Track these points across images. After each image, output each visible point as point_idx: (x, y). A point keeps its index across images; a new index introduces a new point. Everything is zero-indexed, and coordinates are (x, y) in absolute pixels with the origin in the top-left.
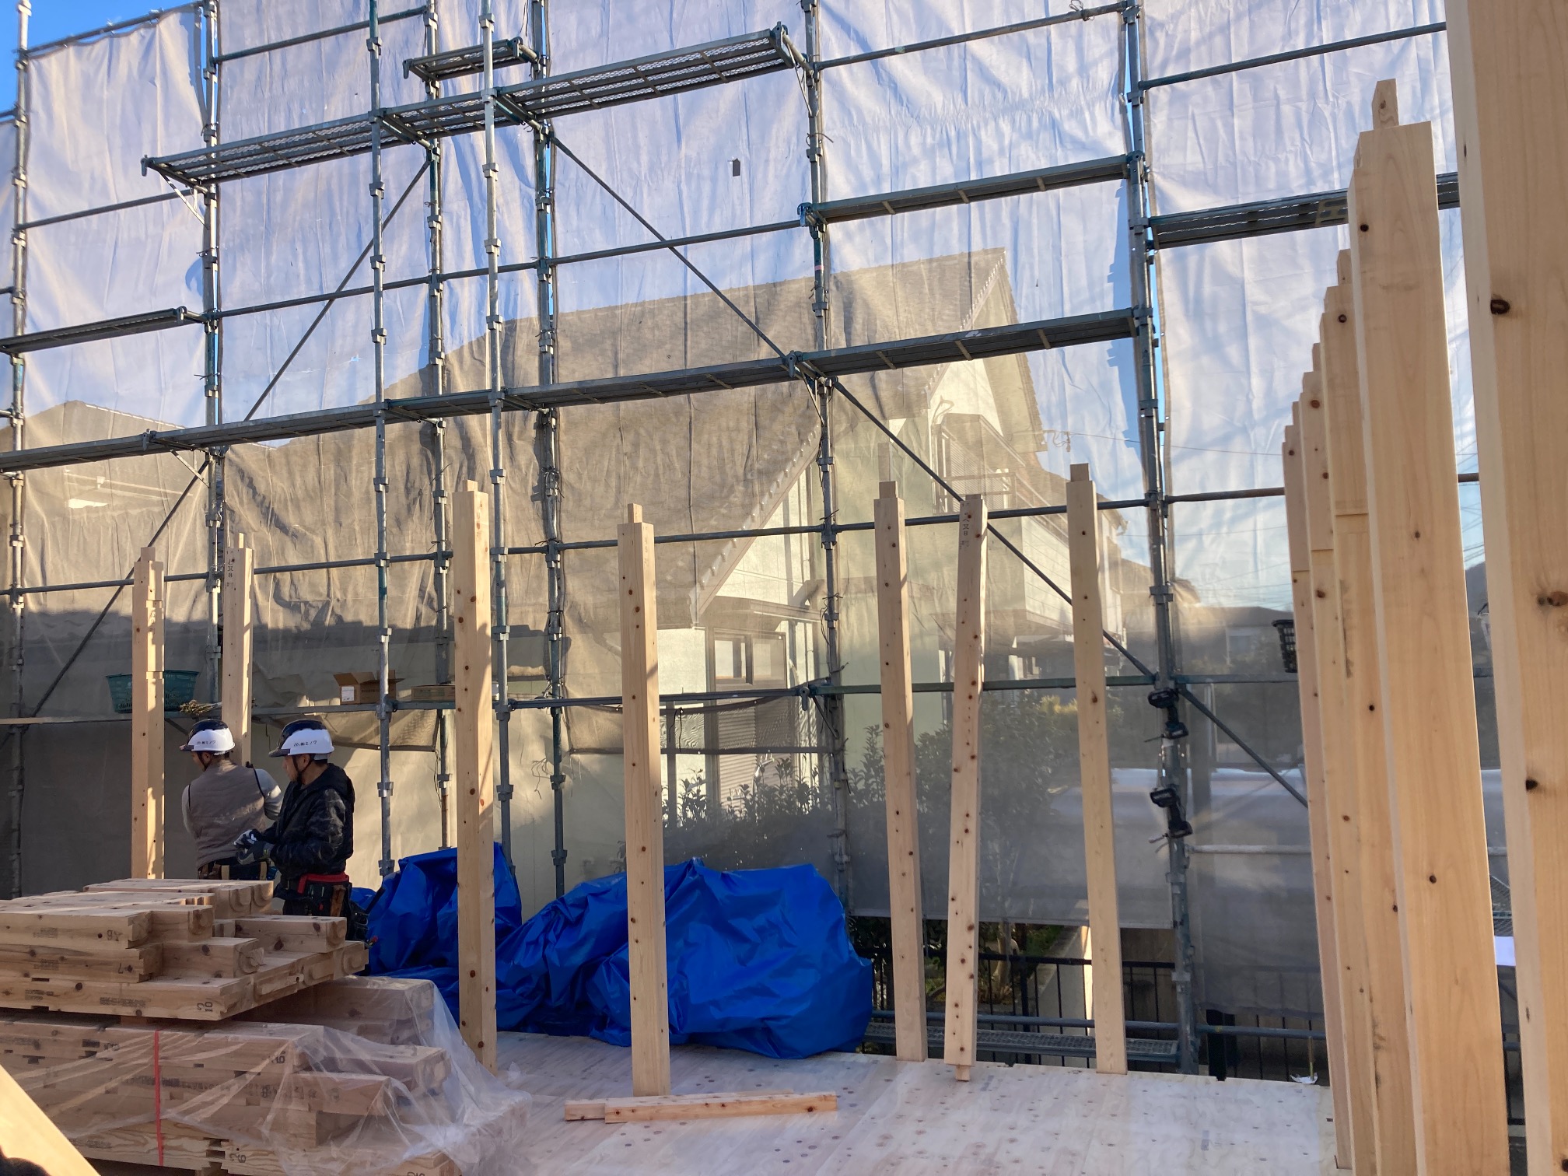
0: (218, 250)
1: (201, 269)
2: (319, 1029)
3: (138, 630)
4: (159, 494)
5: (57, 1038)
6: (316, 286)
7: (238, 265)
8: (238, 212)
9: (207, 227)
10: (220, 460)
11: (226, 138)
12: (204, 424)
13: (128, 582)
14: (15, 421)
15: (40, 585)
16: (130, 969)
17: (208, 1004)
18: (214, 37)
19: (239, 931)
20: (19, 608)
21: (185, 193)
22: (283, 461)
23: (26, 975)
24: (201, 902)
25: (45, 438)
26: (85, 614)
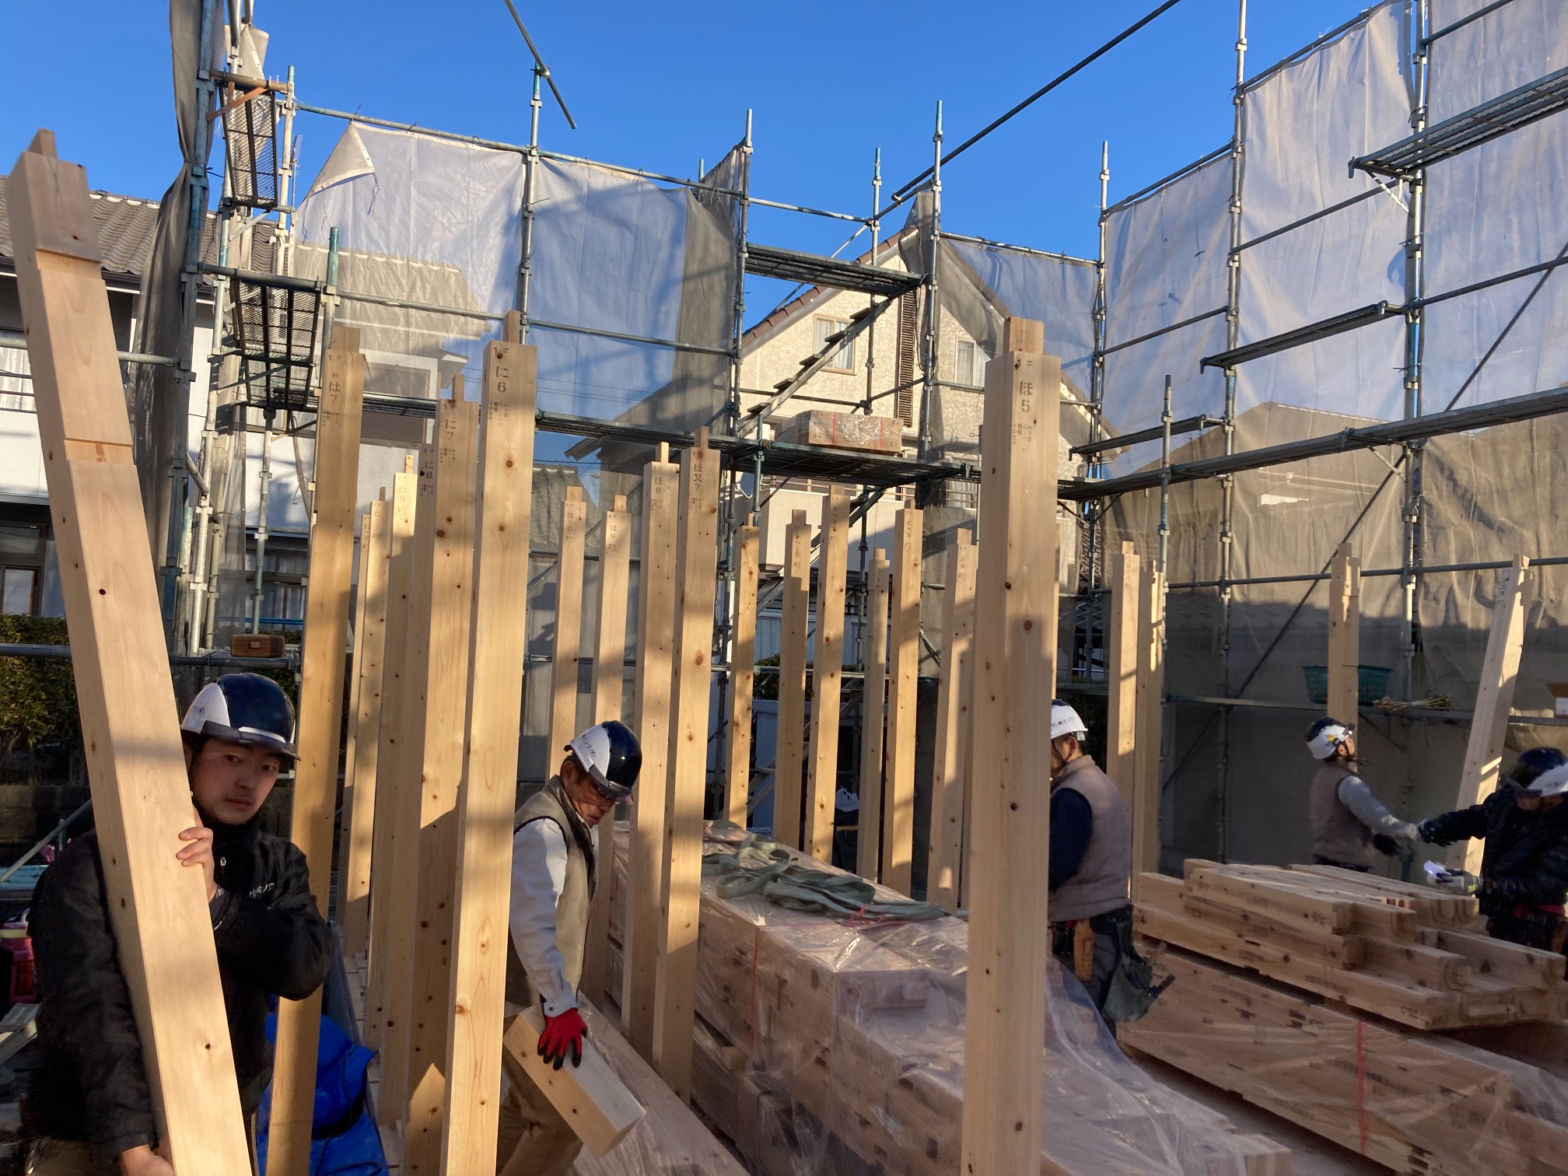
0: (1422, 236)
1: (1404, 259)
2: (1533, 1071)
3: (1334, 624)
4: (1354, 488)
5: (1267, 1000)
6: (1532, 256)
7: (1444, 246)
8: (1446, 193)
9: (1411, 215)
10: (1418, 453)
11: (1434, 120)
12: (1402, 418)
13: (1324, 576)
14: (1227, 428)
15: (1244, 577)
16: (1333, 954)
17: (1413, 1008)
18: (1424, 18)
19: (1441, 943)
20: (1226, 598)
21: (1389, 186)
22: (1489, 449)
23: (1240, 936)
24: (1402, 904)
25: (1250, 442)
26: (1283, 605)
